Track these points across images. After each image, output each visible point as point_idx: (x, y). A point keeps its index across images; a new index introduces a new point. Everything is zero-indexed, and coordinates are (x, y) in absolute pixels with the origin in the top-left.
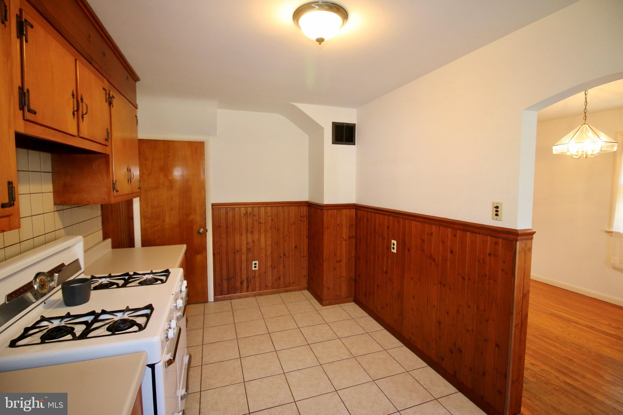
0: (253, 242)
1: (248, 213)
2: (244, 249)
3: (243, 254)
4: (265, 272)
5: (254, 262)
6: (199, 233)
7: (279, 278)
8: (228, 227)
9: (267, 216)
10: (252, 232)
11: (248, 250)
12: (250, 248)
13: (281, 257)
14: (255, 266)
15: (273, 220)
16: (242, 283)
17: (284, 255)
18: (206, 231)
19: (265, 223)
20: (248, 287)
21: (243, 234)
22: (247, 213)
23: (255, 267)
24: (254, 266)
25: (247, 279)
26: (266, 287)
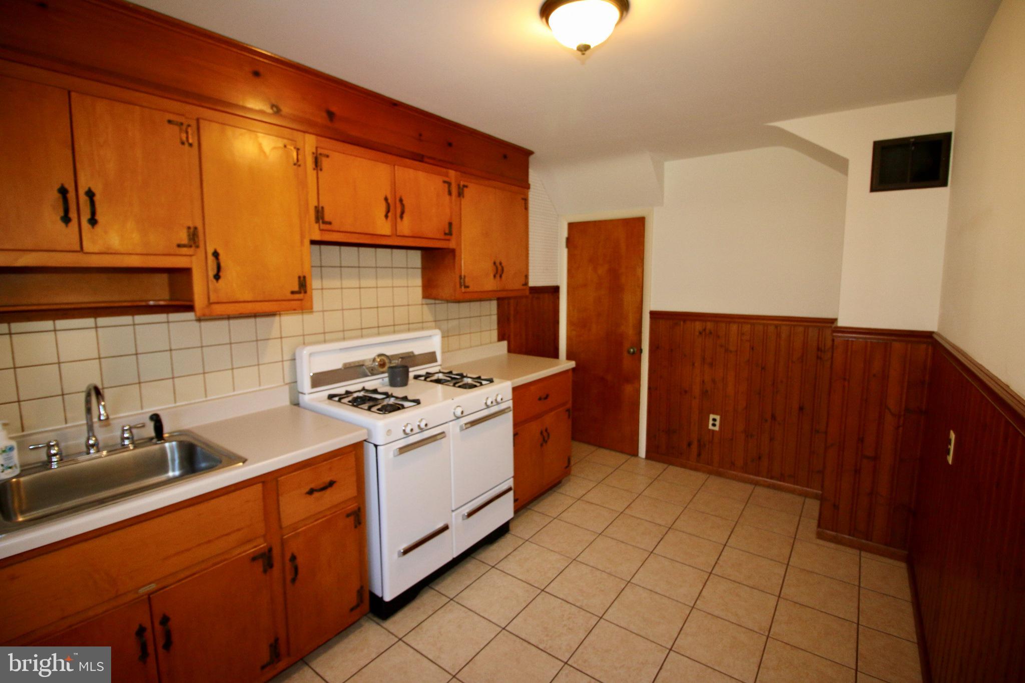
0: (714, 381)
1: (707, 331)
2: (697, 390)
3: (695, 398)
4: (732, 439)
5: (712, 416)
6: (629, 352)
7: (760, 458)
8: (672, 350)
9: (741, 340)
10: (711, 365)
11: (704, 393)
12: (707, 391)
13: (766, 421)
14: (714, 422)
15: (753, 349)
16: (689, 445)
17: (773, 417)
18: (641, 351)
19: (737, 351)
20: (699, 454)
21: (696, 365)
22: (705, 330)
23: (714, 425)
24: (711, 422)
25: (699, 441)
26: (733, 465)
